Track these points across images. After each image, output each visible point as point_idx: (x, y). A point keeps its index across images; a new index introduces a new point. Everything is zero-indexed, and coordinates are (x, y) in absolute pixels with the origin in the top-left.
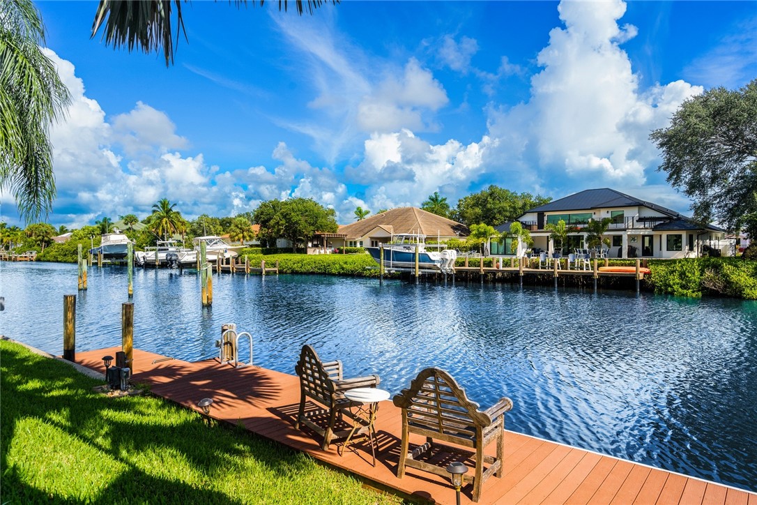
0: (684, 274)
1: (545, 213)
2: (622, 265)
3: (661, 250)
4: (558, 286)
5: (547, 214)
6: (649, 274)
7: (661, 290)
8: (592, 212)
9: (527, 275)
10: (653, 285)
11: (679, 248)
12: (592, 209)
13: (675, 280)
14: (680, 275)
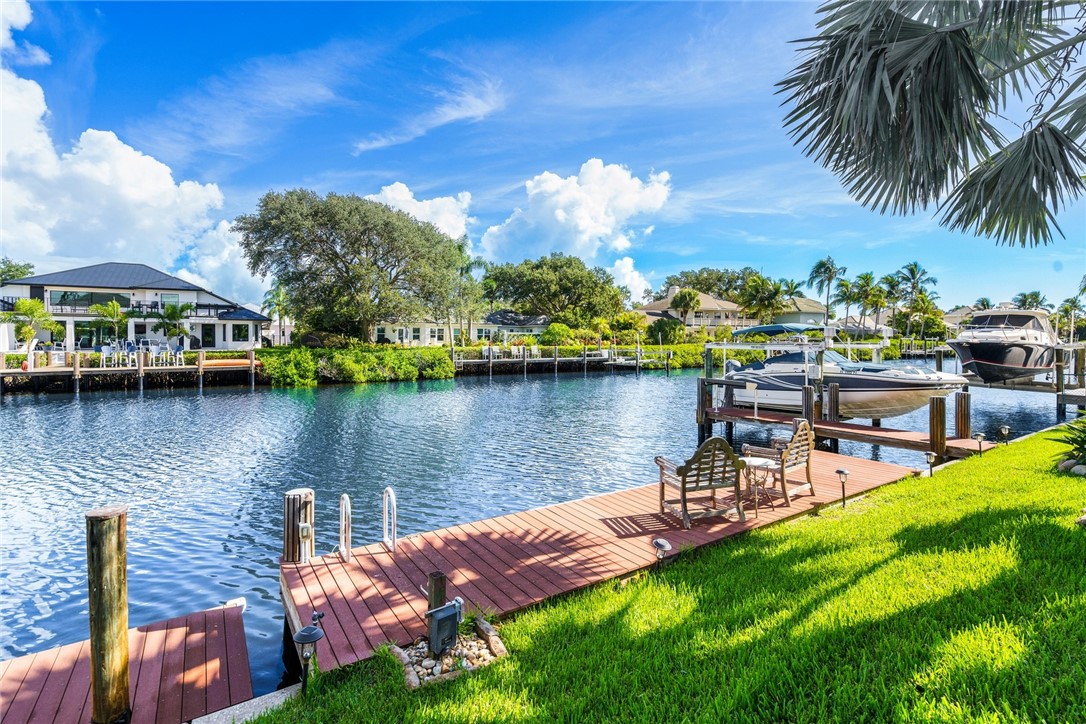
0: (299, 364)
1: (46, 288)
2: (223, 358)
3: (224, 340)
4: (144, 389)
5: (49, 289)
6: (262, 365)
7: (278, 382)
8: (131, 292)
9: (86, 377)
10: (270, 378)
11: (246, 338)
12: (131, 288)
13: (291, 370)
14: (295, 365)
